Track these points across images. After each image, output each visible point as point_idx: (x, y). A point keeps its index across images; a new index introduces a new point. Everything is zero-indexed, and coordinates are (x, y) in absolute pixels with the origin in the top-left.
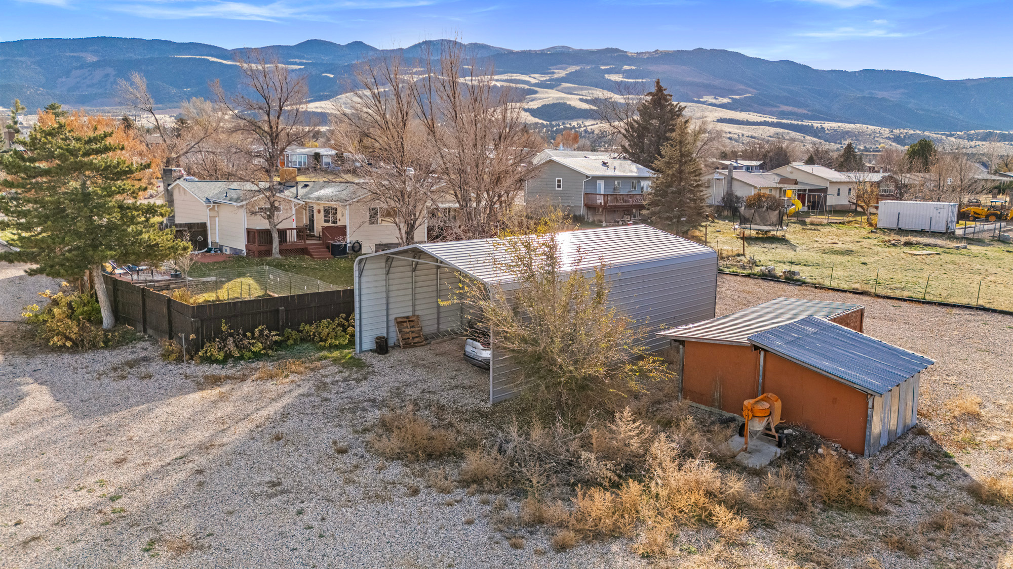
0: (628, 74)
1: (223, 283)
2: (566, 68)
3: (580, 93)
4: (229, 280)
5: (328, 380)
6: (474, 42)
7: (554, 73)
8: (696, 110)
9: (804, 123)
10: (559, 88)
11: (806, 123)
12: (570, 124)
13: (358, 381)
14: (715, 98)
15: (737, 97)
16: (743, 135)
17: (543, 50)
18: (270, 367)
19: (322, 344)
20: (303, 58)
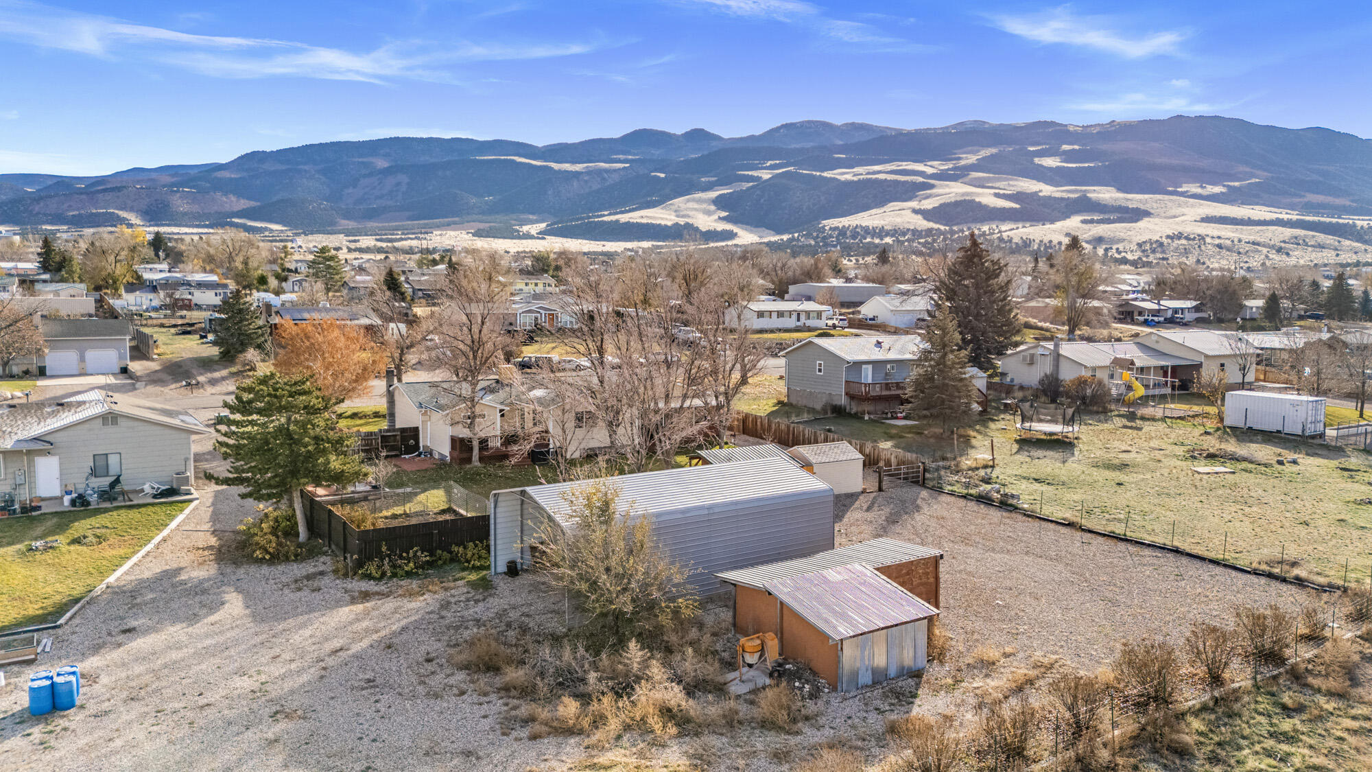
0: (1068, 156)
1: (416, 494)
2: (978, 151)
3: (997, 185)
4: (424, 490)
5: (453, 600)
6: (850, 121)
7: (960, 159)
8: (1169, 204)
9: (1341, 221)
10: (966, 179)
11: (1344, 220)
12: (979, 229)
13: (477, 601)
14: (1202, 187)
15: (1237, 184)
16: (1240, 241)
17: (947, 128)
18: (414, 584)
19: (466, 564)
20: (629, 153)
